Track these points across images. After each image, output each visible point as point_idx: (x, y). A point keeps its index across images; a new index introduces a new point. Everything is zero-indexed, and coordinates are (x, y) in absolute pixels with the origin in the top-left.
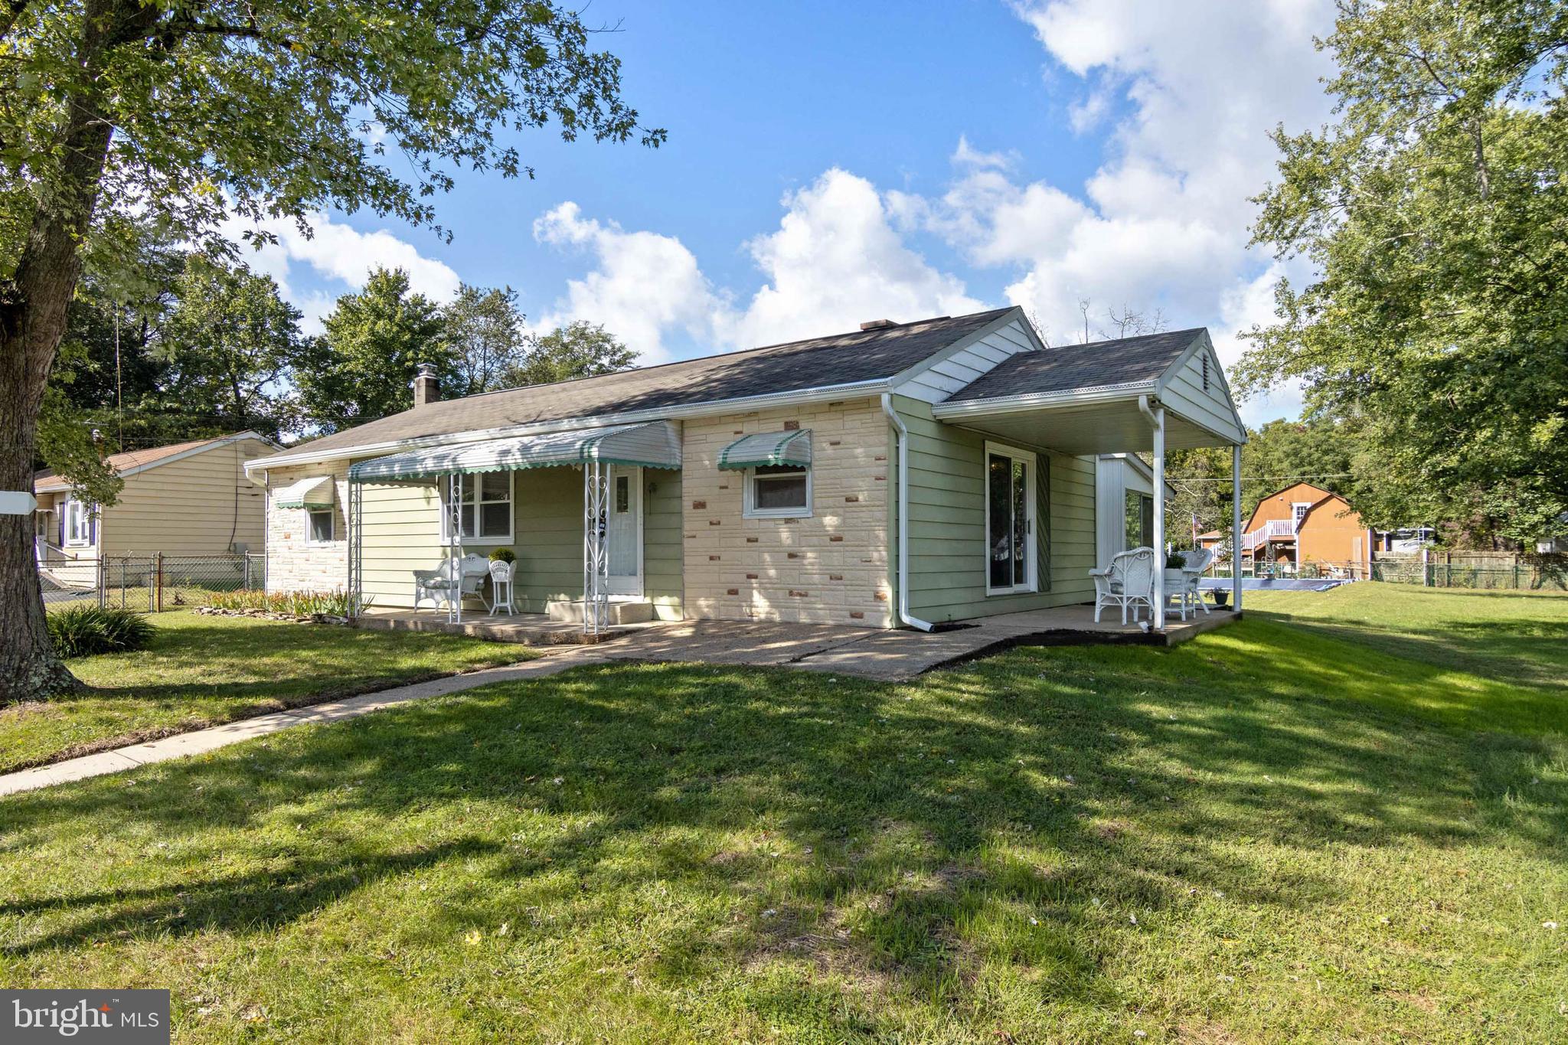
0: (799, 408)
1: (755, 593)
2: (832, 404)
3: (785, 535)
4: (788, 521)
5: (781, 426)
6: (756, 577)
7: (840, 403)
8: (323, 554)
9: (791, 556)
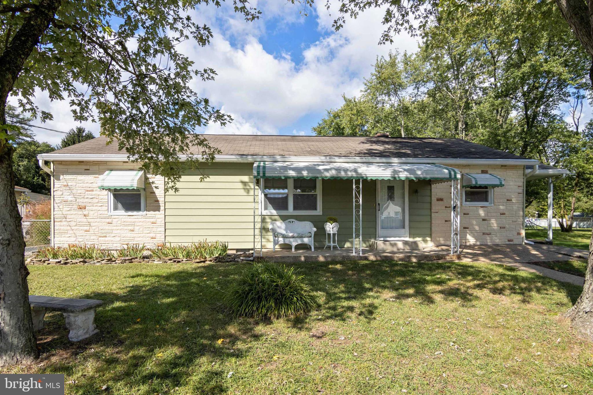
0: (489, 166)
1: (468, 235)
2: (502, 166)
3: (482, 213)
4: (482, 207)
5: (480, 172)
6: (468, 228)
7: (505, 166)
8: (131, 219)
9: (484, 220)
